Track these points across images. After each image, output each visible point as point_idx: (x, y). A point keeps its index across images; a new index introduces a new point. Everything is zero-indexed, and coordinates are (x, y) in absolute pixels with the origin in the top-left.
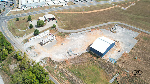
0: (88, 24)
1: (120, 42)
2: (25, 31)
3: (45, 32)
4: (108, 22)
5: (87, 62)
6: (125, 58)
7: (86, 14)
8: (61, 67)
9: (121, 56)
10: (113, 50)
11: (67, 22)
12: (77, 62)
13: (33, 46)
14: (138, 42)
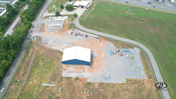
2: (56, 8)
3: (64, 17)
8: (36, 49)
10: (81, 68)
11: (93, 16)
13: (44, 24)
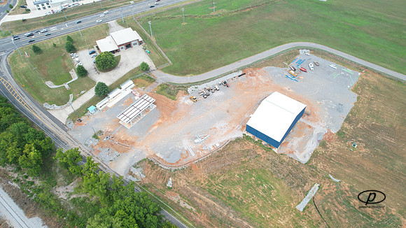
0: (230, 53)
2: (66, 86)
3: (123, 87)
6: (329, 145)
8: (182, 183)
11: (175, 49)
13: (101, 132)
14: (358, 98)
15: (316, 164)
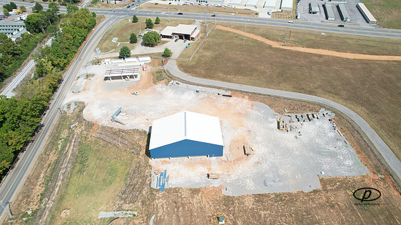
0: (246, 75)
1: (253, 159)
2: (119, 43)
3: (141, 59)
4: (310, 93)
5: (125, 150)
6: (198, 197)
7: (283, 49)
8: (78, 131)
9: (197, 187)
10: (201, 163)
11: (208, 54)
12: (107, 139)
13: (93, 75)
14: (315, 192)
15: (159, 198)
